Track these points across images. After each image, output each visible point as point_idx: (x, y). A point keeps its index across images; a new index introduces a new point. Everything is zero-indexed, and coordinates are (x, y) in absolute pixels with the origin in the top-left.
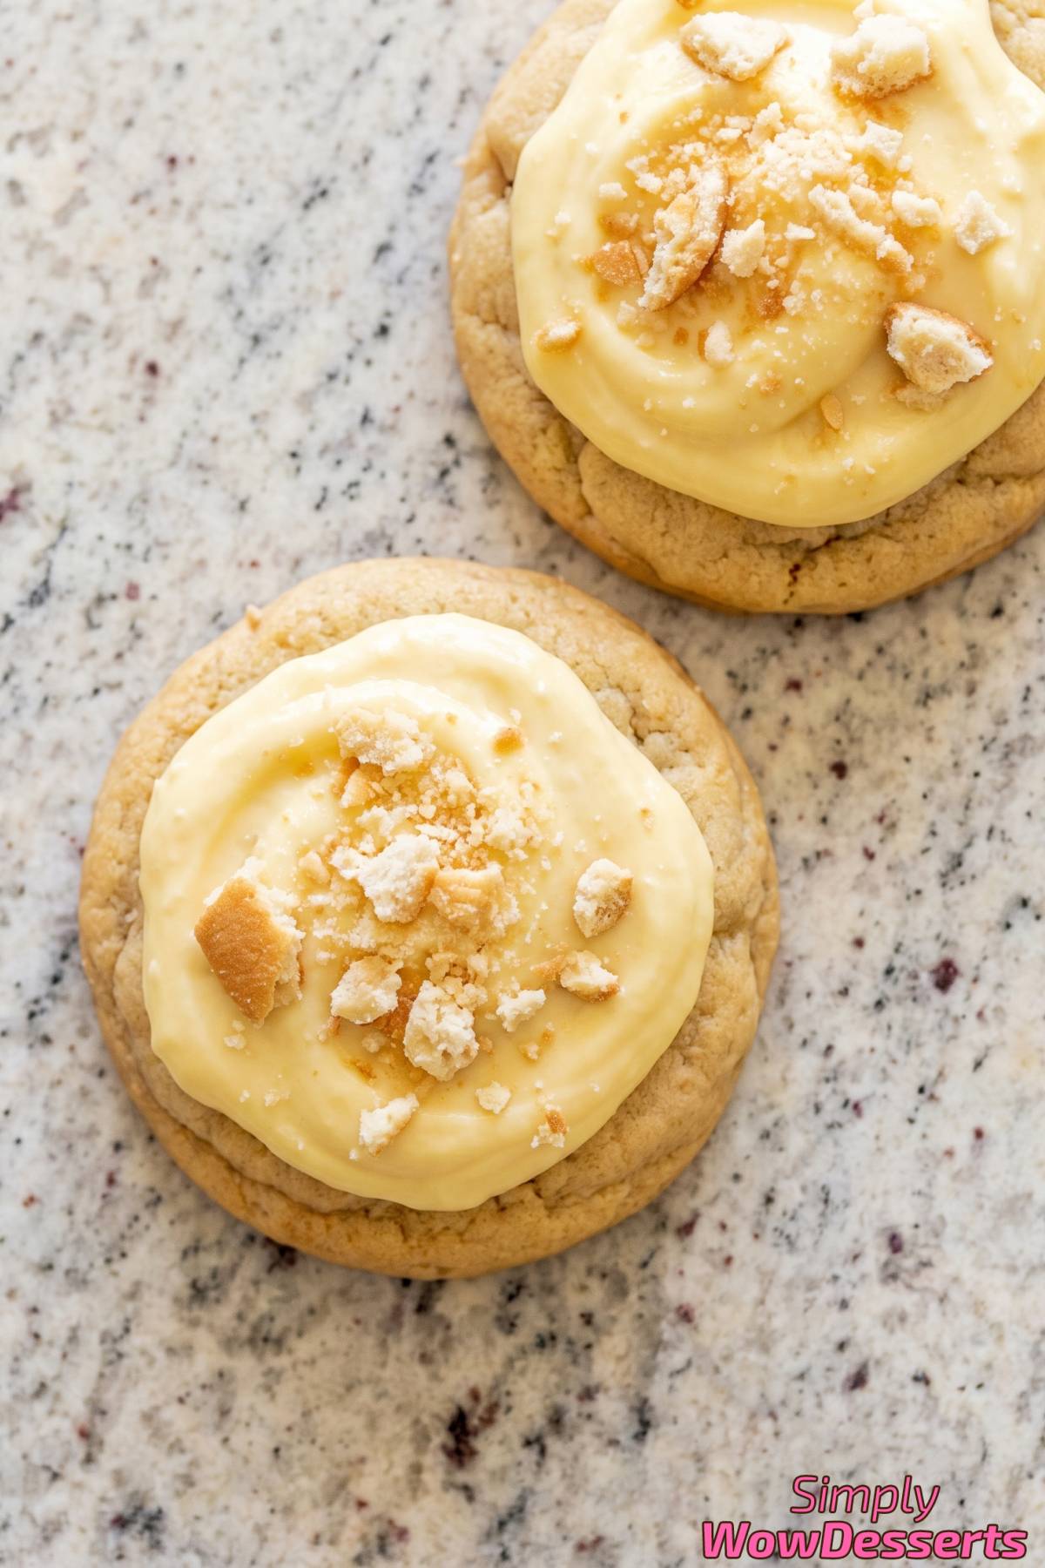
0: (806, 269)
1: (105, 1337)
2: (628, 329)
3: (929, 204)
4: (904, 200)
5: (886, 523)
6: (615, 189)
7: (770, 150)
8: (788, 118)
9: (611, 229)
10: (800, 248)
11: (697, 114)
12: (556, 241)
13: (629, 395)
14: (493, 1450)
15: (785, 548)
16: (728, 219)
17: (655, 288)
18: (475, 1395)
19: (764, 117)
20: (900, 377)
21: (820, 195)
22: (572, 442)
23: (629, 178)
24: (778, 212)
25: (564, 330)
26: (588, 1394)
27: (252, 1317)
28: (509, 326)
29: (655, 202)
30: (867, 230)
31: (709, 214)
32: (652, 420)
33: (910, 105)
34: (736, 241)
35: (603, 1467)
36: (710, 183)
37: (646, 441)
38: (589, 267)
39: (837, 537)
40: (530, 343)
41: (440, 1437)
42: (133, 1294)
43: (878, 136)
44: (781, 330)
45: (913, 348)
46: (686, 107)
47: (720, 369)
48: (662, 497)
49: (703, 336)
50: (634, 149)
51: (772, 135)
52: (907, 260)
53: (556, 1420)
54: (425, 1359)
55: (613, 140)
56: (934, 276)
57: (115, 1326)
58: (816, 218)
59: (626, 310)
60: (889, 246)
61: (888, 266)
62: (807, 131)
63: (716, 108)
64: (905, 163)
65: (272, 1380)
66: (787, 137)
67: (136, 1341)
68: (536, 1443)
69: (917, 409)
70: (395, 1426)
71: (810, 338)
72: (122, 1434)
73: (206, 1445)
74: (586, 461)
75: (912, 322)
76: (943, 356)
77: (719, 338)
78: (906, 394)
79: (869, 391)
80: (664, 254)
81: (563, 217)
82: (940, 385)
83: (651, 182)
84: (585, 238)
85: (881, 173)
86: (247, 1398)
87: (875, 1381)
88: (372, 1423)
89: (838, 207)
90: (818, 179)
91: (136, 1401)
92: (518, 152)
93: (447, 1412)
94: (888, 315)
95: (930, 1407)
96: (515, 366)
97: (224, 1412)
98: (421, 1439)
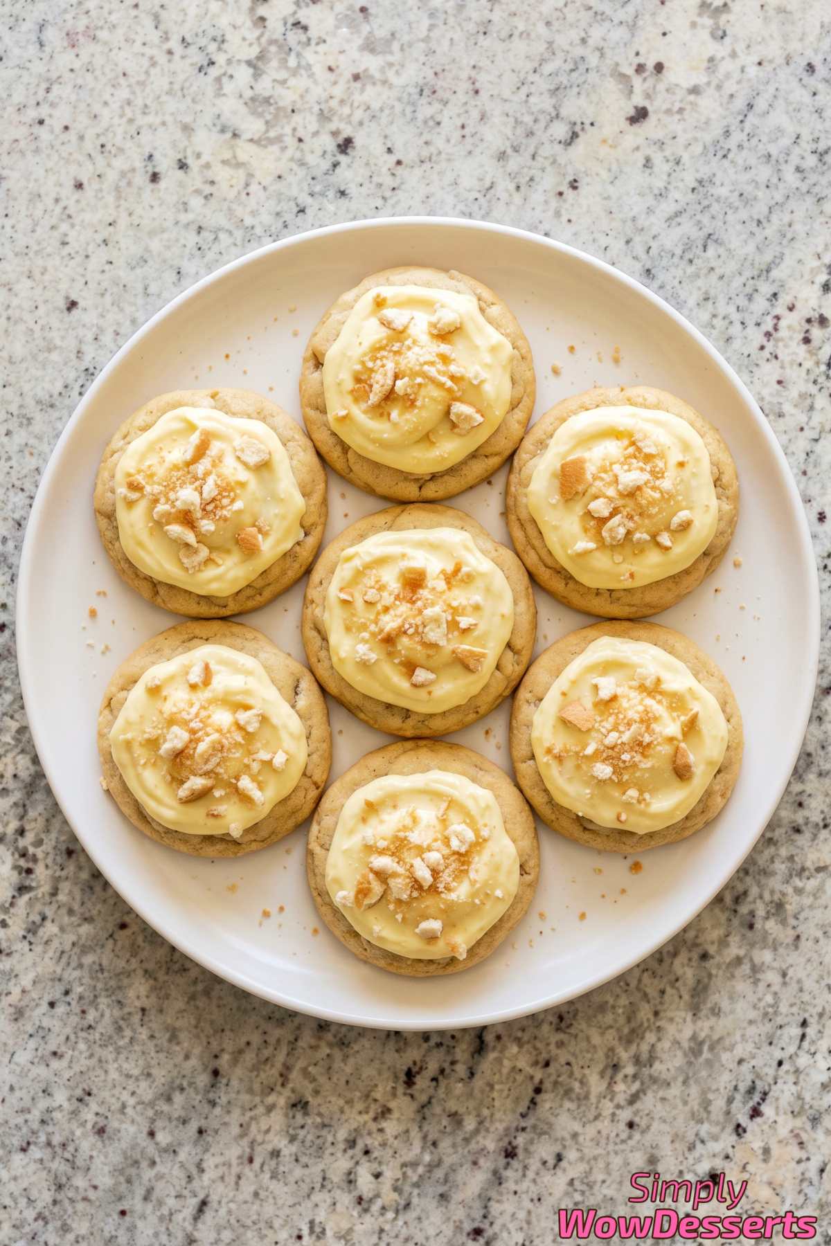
0: (423, 392)
1: (289, 1042)
2: (365, 412)
3: (462, 370)
4: (453, 368)
5: (452, 471)
6: (358, 367)
7: (410, 354)
8: (415, 342)
9: (358, 380)
10: (420, 385)
11: (384, 342)
12: (339, 384)
13: (366, 434)
14: (422, 1082)
15: (416, 480)
16: (396, 377)
17: (374, 398)
18: (415, 1063)
19: (408, 342)
20: (454, 426)
21: (426, 368)
22: (345, 448)
23: (363, 363)
24: (414, 374)
25: (343, 413)
26: (453, 1063)
27: (340, 1035)
28: (323, 410)
29: (372, 370)
30: (443, 379)
31: (390, 375)
32: (374, 441)
33: (455, 338)
34: (399, 383)
35: (459, 1088)
36: (390, 366)
37: (371, 447)
38: (352, 391)
39: (434, 477)
40: (330, 417)
41: (403, 1077)
42: (299, 1028)
43: (444, 348)
44: (416, 411)
45: (458, 416)
46: (380, 341)
47: (395, 425)
48: (377, 466)
49: (389, 415)
50: (365, 355)
51: (409, 348)
52: (455, 388)
53: (442, 1071)
54: (397, 1051)
55: (357, 352)
56: (463, 392)
57: (292, 1038)
58: (425, 375)
59: (364, 406)
60: (449, 383)
61: (449, 390)
62: (422, 347)
63: (391, 340)
64: (453, 356)
65: (345, 1058)
66: (416, 349)
67: (300, 1043)
68: (434, 1079)
69: (460, 435)
70: (386, 1074)
71: (424, 414)
72: (295, 1075)
73: (322, 1080)
74: (350, 455)
75: (459, 408)
76: (468, 418)
77: (395, 414)
78: (456, 430)
79: (444, 429)
80: (376, 388)
81: (341, 376)
82: (467, 427)
83: (370, 365)
84: (349, 384)
85: (445, 359)
86: (338, 1064)
87: (552, 1065)
88: (380, 1073)
89: (432, 371)
90: (425, 363)
91: (300, 1064)
92: (324, 355)
93: (405, 1068)
94: (449, 407)
95: (571, 1075)
96: (326, 425)
97: (330, 1068)
98: (396, 1077)
